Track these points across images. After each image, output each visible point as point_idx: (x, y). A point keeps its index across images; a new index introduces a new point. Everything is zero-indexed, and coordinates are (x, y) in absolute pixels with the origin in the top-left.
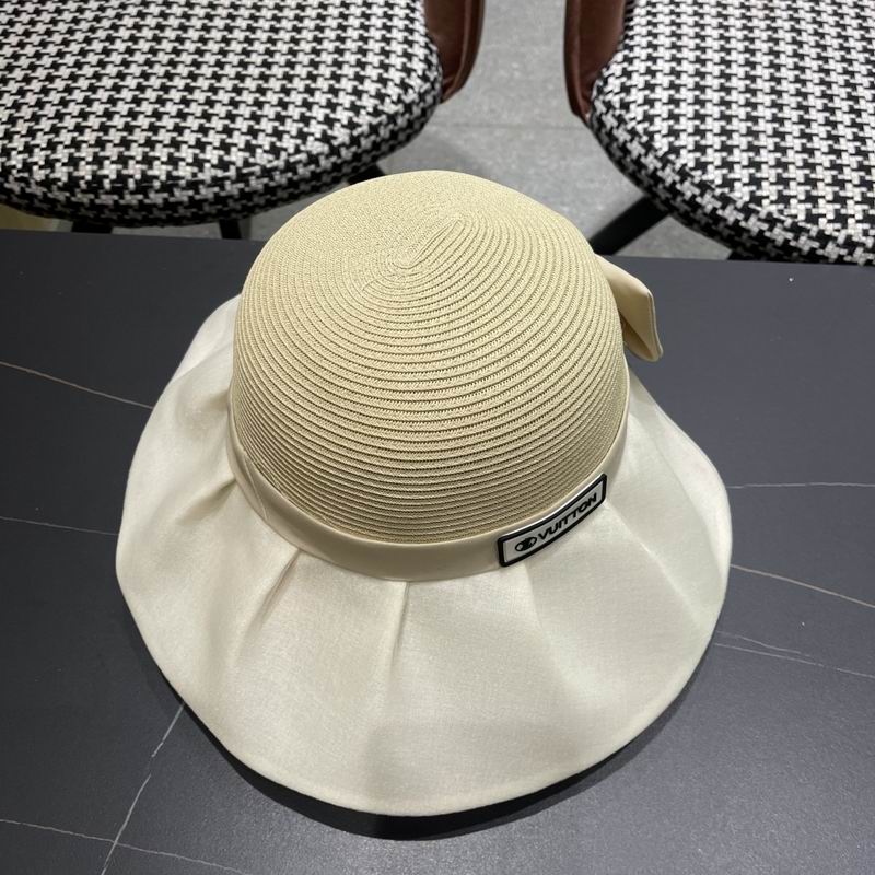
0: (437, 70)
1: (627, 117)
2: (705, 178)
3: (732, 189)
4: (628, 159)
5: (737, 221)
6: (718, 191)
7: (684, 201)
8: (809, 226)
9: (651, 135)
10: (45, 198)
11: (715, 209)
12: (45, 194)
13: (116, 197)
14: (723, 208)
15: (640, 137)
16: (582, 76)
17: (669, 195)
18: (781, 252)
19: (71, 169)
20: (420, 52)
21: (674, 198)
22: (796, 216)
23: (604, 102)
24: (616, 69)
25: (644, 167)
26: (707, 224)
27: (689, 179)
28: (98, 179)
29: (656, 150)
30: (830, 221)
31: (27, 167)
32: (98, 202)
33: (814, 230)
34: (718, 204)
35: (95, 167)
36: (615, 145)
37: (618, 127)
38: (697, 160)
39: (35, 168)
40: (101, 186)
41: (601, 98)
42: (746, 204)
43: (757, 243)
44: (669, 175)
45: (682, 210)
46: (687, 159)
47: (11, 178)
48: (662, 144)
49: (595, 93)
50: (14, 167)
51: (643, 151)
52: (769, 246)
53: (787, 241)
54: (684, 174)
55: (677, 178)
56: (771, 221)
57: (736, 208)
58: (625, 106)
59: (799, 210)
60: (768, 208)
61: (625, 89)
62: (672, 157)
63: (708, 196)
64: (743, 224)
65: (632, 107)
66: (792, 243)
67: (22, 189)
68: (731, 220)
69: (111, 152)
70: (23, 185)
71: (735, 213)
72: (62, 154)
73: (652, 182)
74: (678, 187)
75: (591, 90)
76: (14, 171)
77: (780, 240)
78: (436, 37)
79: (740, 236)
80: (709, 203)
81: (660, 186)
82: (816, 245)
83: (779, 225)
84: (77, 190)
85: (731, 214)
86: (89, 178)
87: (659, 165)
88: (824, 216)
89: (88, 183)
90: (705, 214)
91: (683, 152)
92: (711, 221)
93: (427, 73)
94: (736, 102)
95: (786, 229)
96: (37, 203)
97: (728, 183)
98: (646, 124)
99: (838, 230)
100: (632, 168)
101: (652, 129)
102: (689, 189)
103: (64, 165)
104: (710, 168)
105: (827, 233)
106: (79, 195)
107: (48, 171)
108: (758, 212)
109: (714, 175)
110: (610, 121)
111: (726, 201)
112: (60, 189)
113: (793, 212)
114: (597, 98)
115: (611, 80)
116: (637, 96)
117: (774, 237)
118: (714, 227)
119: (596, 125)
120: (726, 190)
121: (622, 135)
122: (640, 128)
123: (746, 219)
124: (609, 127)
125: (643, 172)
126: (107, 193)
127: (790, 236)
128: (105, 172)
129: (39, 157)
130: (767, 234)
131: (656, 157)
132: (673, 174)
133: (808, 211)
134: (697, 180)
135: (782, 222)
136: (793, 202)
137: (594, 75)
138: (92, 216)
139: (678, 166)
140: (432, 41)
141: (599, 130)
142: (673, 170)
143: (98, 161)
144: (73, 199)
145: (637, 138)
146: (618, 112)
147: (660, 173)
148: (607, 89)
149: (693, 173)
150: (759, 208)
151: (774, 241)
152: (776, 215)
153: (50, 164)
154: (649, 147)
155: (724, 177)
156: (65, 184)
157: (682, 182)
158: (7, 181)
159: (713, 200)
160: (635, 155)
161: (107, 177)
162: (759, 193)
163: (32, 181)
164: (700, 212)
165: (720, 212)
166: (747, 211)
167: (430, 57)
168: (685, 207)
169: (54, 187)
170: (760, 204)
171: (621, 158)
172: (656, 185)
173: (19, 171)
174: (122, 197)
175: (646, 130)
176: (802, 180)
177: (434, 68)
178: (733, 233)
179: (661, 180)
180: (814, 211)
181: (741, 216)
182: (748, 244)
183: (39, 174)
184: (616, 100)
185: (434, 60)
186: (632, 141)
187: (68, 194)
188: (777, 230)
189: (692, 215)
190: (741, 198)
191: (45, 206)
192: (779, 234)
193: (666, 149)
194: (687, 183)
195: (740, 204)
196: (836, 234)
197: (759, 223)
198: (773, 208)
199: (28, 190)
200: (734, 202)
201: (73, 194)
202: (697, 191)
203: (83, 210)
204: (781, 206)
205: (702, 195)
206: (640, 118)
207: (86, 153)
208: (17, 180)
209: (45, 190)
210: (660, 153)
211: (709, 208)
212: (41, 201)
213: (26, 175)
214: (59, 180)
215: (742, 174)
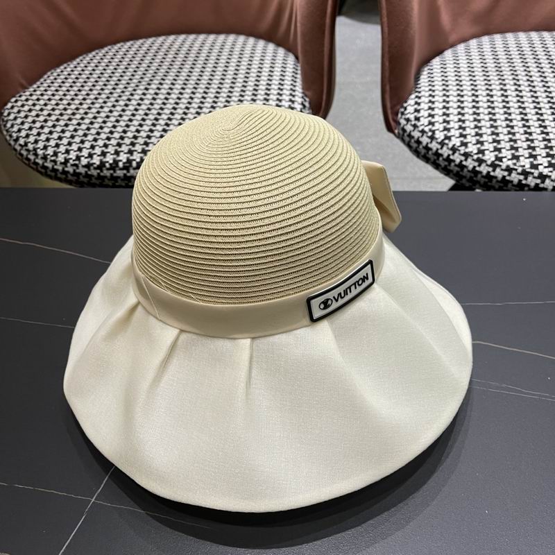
0: (309, 109)
1: (419, 124)
2: (467, 150)
3: (484, 154)
4: (421, 147)
5: (489, 172)
6: (475, 157)
7: (456, 165)
8: (533, 171)
9: (433, 132)
10: (87, 175)
11: (475, 167)
12: (86, 172)
13: (125, 172)
14: (479, 166)
15: (427, 133)
16: (392, 108)
17: (446, 163)
18: (518, 189)
19: (102, 158)
20: (299, 99)
21: (450, 164)
22: (524, 166)
23: (405, 119)
24: (411, 101)
25: (431, 149)
26: (471, 177)
27: (458, 152)
28: (116, 162)
29: (437, 139)
30: (545, 167)
31: (78, 158)
32: (115, 175)
33: (536, 173)
34: (476, 164)
35: (115, 156)
36: (413, 141)
37: (413, 131)
38: (462, 142)
39: (82, 158)
40: (117, 166)
41: (403, 117)
42: (493, 162)
43: (502, 185)
44: (445, 152)
45: (455, 172)
46: (456, 141)
47: (69, 165)
48: (440, 136)
49: (400, 115)
50: (71, 159)
51: (429, 140)
52: (510, 185)
53: (520, 181)
54: (454, 150)
55: (451, 152)
56: (509, 170)
57: (487, 165)
58: (417, 119)
59: (526, 163)
60: (506, 163)
61: (417, 111)
62: (446, 141)
63: (469, 160)
64: (492, 174)
65: (421, 119)
66: (524, 182)
67: (74, 170)
68: (485, 172)
69: (125, 148)
70: (75, 168)
71: (487, 168)
72: (98, 151)
73: (435, 158)
74: (451, 157)
75: (397, 115)
76: (71, 161)
77: (516, 181)
78: (307, 93)
79: (491, 181)
80: (470, 164)
81: (441, 159)
82: (538, 181)
83: (514, 172)
84: (104, 169)
85: (484, 169)
86: (111, 162)
87: (439, 147)
88: (541, 164)
89: (110, 164)
90: (469, 171)
91: (453, 138)
92: (472, 175)
93: (303, 110)
94: (483, 113)
95: (518, 174)
96: (82, 178)
97: (481, 152)
98: (430, 127)
99: (551, 172)
100: (423, 151)
101: (434, 128)
102: (458, 158)
103: (99, 156)
104: (469, 145)
105: (544, 174)
106: (105, 172)
107: (89, 159)
108: (500, 166)
109: (472, 149)
110: (409, 128)
111: (480, 161)
112: (95, 168)
113: (522, 164)
114: (401, 118)
115: (409, 108)
116: (424, 113)
117: (512, 179)
118: (475, 179)
119: (401, 132)
120: (480, 156)
121: (416, 134)
122: (427, 129)
123: (494, 171)
124: (408, 131)
125: (430, 152)
126: (121, 169)
127: (522, 177)
128: (120, 158)
129: (85, 153)
130: (508, 178)
131: (437, 143)
132: (447, 151)
133: (531, 163)
134: (462, 152)
135: (516, 170)
136: (521, 158)
137: (398, 107)
138: (111, 184)
139: (450, 146)
140: (306, 96)
141: (403, 135)
142: (448, 148)
143: (117, 153)
144: (102, 174)
145: (425, 134)
146: (413, 123)
147: (440, 151)
148: (406, 112)
149: (460, 148)
150: (501, 164)
151: (512, 182)
152: (512, 166)
153: (91, 156)
154: (432, 138)
155: (479, 149)
156: (98, 166)
157: (453, 154)
158: (66, 167)
159: (473, 162)
160: (424, 144)
161: (121, 161)
162: (500, 155)
163: (80, 166)
164: (465, 170)
165: (477, 169)
166: (494, 166)
167: (304, 103)
168: (457, 169)
169: (92, 168)
170: (501, 161)
171: (416, 148)
172: (438, 159)
173: (74, 160)
174: (128, 172)
175: (430, 130)
176: (526, 147)
177: (307, 109)
178: (487, 180)
179: (442, 155)
180: (535, 163)
181: (490, 169)
182: (497, 187)
183: (84, 161)
184: (412, 117)
185: (307, 104)
186: (422, 136)
187: (98, 171)
188: (514, 175)
189: (461, 173)
190: (489, 159)
191: (86, 180)
192: (515, 177)
193: (443, 138)
194: (456, 155)
195: (489, 163)
196: (550, 174)
197: (502, 172)
198: (510, 163)
199: (77, 171)
200: (485, 161)
201: (102, 171)
202: (463, 158)
203: (106, 180)
204: (515, 161)
205: (466, 160)
206: (426, 123)
207: (111, 149)
208: (72, 165)
209: (86, 170)
210: (439, 140)
211: (471, 167)
212: (84, 177)
213: (77, 162)
214: (95, 164)
215: (489, 146)
